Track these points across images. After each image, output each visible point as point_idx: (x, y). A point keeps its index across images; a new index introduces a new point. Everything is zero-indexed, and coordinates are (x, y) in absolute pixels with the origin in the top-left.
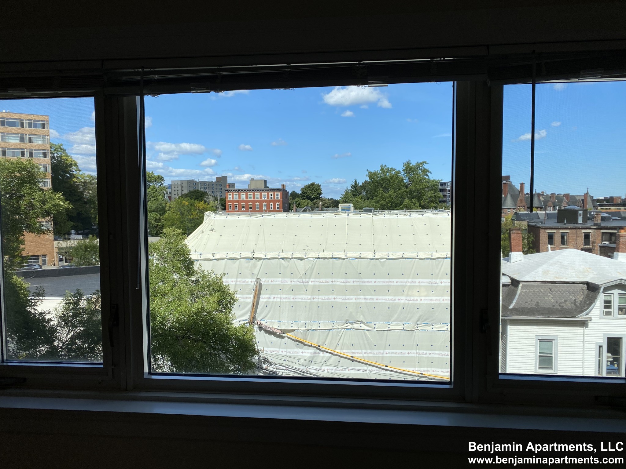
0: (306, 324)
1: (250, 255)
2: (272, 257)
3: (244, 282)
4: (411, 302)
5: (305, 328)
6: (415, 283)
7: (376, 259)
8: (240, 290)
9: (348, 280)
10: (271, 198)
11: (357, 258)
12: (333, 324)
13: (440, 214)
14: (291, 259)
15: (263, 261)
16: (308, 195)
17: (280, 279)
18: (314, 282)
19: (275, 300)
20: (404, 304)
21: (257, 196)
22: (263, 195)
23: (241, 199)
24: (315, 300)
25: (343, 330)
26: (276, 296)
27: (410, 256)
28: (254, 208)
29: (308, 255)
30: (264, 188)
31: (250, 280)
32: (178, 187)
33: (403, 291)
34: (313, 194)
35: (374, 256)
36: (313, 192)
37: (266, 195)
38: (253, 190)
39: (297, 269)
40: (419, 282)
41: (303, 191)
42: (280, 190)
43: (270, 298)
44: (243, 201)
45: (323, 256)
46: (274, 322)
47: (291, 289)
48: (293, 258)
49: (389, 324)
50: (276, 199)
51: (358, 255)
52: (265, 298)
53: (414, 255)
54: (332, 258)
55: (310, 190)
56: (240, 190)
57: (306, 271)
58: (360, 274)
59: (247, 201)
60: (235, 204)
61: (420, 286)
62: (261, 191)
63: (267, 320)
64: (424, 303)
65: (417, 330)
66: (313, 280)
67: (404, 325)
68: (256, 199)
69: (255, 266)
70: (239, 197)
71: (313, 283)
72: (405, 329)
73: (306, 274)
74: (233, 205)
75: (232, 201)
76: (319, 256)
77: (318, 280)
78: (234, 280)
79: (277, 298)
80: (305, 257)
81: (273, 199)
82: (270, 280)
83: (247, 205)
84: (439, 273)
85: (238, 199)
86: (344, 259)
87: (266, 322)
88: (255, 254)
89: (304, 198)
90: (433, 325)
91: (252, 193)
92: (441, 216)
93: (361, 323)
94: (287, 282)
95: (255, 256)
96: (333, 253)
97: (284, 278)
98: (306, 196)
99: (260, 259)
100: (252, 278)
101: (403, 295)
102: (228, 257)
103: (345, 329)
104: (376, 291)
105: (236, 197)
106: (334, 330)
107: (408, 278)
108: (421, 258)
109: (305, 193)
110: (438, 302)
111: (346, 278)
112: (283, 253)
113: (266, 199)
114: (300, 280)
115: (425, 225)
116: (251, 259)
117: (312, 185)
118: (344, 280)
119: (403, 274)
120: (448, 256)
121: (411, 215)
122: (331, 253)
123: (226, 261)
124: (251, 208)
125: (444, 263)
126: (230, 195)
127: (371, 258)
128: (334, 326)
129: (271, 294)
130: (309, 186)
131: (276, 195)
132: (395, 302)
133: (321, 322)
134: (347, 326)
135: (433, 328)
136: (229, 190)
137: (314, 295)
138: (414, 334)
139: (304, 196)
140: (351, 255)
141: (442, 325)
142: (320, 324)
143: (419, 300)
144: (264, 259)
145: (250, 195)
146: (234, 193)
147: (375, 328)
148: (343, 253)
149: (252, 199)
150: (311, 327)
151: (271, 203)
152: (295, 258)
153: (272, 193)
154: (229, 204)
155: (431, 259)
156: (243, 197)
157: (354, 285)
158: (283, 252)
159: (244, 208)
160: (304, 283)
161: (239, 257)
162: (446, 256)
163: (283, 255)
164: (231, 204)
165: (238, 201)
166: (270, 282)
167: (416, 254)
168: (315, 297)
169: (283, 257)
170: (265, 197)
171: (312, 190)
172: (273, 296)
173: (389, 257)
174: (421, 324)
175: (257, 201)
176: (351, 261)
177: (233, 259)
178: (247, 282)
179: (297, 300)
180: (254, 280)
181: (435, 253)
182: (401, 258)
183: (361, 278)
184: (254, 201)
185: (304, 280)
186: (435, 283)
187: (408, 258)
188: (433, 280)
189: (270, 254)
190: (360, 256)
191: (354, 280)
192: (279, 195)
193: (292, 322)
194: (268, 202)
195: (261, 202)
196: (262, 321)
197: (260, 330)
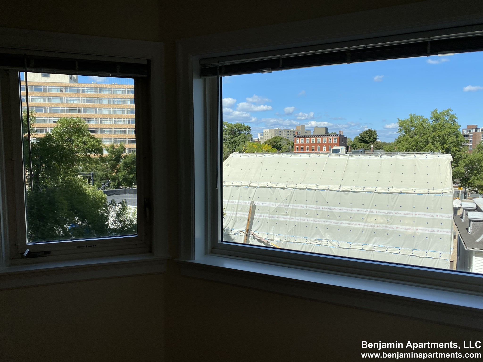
0: (286, 237)
1: (248, 184)
2: (263, 186)
3: (244, 203)
4: (369, 227)
5: (285, 240)
6: (373, 212)
7: (341, 191)
8: (241, 208)
9: (319, 206)
10: (330, 142)
11: (326, 190)
12: (307, 239)
13: (408, 155)
14: (276, 188)
15: (256, 188)
16: (365, 139)
17: (268, 203)
18: (293, 206)
19: (265, 217)
20: (363, 229)
21: (319, 140)
22: (323, 140)
23: (306, 143)
24: (293, 220)
25: (314, 245)
26: (265, 215)
27: (369, 190)
28: (316, 150)
29: (288, 186)
30: (325, 134)
31: (247, 202)
32: (268, 134)
33: (363, 218)
34: (370, 138)
35: (340, 189)
36: (370, 137)
37: (326, 139)
38: (315, 136)
39: (280, 195)
40: (377, 212)
41: (361, 136)
42: (338, 135)
43: (261, 216)
44: (308, 144)
45: (299, 187)
46: (264, 234)
47: (276, 211)
48: (277, 187)
49: (350, 243)
50: (334, 142)
51: (326, 188)
52: (257, 216)
53: (373, 189)
54: (306, 188)
55: (367, 135)
56: (305, 136)
57: (287, 198)
58: (328, 202)
59: (310, 145)
60: (301, 146)
61: (377, 215)
62: (322, 137)
63: (259, 232)
64: (380, 229)
65: (373, 250)
66: (292, 204)
67: (362, 246)
68: (317, 143)
69: (251, 192)
70: (305, 141)
71: (291, 207)
72: (363, 249)
73: (286, 200)
74: (300, 147)
75: (299, 145)
76: (296, 187)
77: (295, 205)
78: (237, 201)
79: (266, 216)
80: (286, 187)
81: (331, 143)
82: (261, 203)
83: (310, 147)
84: (394, 205)
85: (303, 143)
86: (315, 190)
87: (258, 233)
88: (251, 183)
89: (362, 141)
90: (387, 248)
91: (315, 138)
92: (408, 158)
93: (328, 241)
94: (273, 205)
95: (251, 185)
96: (307, 185)
97: (271, 202)
98: (364, 140)
99: (255, 187)
100: (249, 200)
101: (362, 221)
102: (233, 185)
103: (315, 244)
104: (340, 216)
105: (302, 141)
106: (307, 244)
107: (368, 208)
108: (379, 192)
109: (362, 138)
110: (393, 229)
111: (317, 205)
112: (270, 184)
113: (326, 142)
114: (282, 204)
115: (391, 165)
116: (249, 187)
117: (369, 131)
118: (315, 206)
119: (363, 205)
120: (402, 191)
121: (382, 157)
122: (306, 185)
123: (232, 187)
124: (313, 150)
125: (399, 197)
126: (298, 140)
127: (337, 190)
128: (307, 241)
129: (262, 213)
130: (366, 132)
131: (334, 139)
132: (356, 226)
133: (297, 237)
134: (317, 242)
135: (387, 251)
136: (297, 136)
137: (292, 216)
138: (371, 254)
139: (362, 140)
140: (321, 187)
141: (396, 249)
142: (296, 238)
143: (376, 226)
144: (257, 187)
145: (313, 139)
146: (301, 139)
147: (339, 246)
148: (315, 185)
149: (315, 143)
150: (290, 240)
151: (330, 146)
152: (279, 187)
153: (331, 138)
154: (297, 146)
155: (387, 193)
156: (308, 141)
157: (323, 211)
158: (270, 182)
159: (308, 150)
160: (285, 207)
161: (240, 185)
162: (401, 191)
163: (270, 185)
164: (298, 146)
165: (303, 145)
166: (261, 204)
167: (374, 189)
168: (293, 217)
169: (270, 186)
170: (325, 141)
171: (369, 135)
172: (263, 215)
173: (352, 190)
174: (377, 246)
175: (319, 144)
176: (321, 191)
177: (236, 186)
178: (246, 203)
179: (280, 219)
180: (250, 202)
181: (391, 189)
182: (362, 192)
183: (329, 206)
184: (316, 145)
185: (285, 204)
186: (390, 213)
187: (368, 192)
188: (389, 211)
189: (262, 183)
190: (328, 188)
191: (323, 207)
192: (337, 139)
193: (276, 235)
194: (327, 145)
195: (322, 145)
196: (255, 233)
197: (254, 239)
